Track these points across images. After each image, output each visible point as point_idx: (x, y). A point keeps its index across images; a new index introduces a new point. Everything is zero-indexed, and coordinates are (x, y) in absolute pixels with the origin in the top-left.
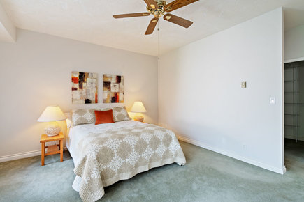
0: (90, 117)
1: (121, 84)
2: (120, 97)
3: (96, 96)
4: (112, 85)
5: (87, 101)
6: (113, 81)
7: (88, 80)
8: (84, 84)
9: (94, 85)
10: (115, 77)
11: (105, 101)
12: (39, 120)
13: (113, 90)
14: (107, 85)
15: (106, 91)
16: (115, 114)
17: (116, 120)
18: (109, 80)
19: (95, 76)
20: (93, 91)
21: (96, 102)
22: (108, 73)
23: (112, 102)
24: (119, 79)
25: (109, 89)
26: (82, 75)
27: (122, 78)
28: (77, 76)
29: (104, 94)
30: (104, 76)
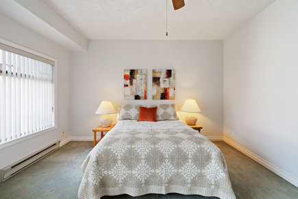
0: (135, 112)
1: (171, 78)
2: (171, 93)
3: (146, 92)
4: (161, 80)
5: (137, 97)
6: (163, 76)
7: (138, 76)
8: (134, 81)
9: (143, 81)
10: (165, 72)
11: (154, 98)
13: (163, 85)
14: (156, 80)
15: (156, 87)
16: (160, 112)
17: (160, 118)
18: (158, 75)
19: (144, 72)
20: (142, 88)
21: (145, 98)
22: (157, 68)
23: (162, 99)
24: (169, 73)
25: (158, 84)
26: (132, 72)
27: (172, 72)
28: (128, 73)
29: (153, 90)
30: (154, 71)
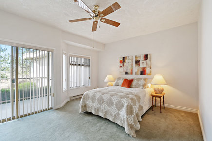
1: (148, 60)
2: (147, 70)
3: (132, 70)
4: (140, 62)
5: (127, 73)
6: (142, 59)
7: (127, 61)
8: (125, 64)
9: (130, 63)
10: (143, 56)
11: (136, 74)
12: (105, 81)
13: (142, 66)
14: (138, 62)
15: (137, 67)
18: (138, 59)
19: (130, 58)
20: (130, 68)
21: (131, 74)
22: (138, 54)
23: (141, 74)
24: (146, 57)
25: (139, 65)
26: (124, 58)
27: (148, 56)
28: (122, 59)
29: (136, 69)
30: (136, 57)
